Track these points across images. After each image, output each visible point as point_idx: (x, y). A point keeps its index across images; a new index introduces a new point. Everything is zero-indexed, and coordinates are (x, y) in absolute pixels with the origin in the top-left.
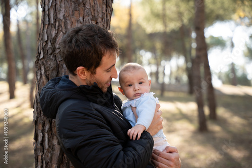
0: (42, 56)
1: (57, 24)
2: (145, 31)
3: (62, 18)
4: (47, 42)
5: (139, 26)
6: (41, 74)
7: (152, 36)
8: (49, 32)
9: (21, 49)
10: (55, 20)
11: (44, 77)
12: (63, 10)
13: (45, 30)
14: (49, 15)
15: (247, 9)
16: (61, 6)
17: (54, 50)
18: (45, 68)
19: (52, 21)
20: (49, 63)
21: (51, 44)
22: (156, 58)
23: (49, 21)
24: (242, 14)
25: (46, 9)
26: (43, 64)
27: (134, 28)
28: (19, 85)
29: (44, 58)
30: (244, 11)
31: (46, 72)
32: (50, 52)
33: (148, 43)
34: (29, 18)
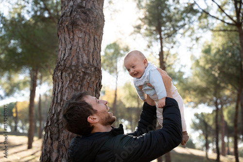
0: (49, 124)
1: (62, 103)
2: (125, 106)
3: (65, 99)
4: (54, 114)
5: (121, 103)
6: (47, 136)
7: (130, 109)
8: (56, 108)
9: (40, 114)
10: (61, 101)
11: (49, 139)
12: (67, 94)
13: (54, 107)
14: (57, 97)
15: (192, 97)
16: (65, 92)
17: (58, 120)
18: (51, 132)
19: (59, 101)
20: (54, 129)
21: (57, 116)
22: (131, 125)
23: (57, 101)
24: (189, 100)
25: (56, 93)
26: (50, 129)
27: (117, 103)
28: (35, 138)
29: (50, 125)
30: (190, 98)
31: (50, 135)
32: (55, 121)
33: (127, 115)
34: (48, 93)
